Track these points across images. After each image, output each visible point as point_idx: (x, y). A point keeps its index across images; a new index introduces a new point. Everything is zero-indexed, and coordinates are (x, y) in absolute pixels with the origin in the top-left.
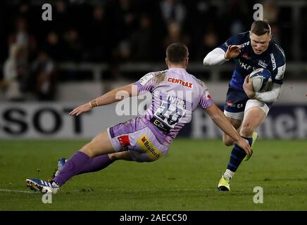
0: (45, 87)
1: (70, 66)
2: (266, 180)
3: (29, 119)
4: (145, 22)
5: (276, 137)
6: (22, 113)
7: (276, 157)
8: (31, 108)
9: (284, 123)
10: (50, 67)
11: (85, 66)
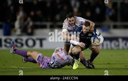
0: (29, 31)
1: (38, 23)
2: (108, 64)
3: (24, 42)
4: (65, 8)
5: (112, 49)
6: (22, 40)
7: (112, 56)
8: (25, 38)
9: (115, 44)
10: (31, 24)
11: (44, 23)
